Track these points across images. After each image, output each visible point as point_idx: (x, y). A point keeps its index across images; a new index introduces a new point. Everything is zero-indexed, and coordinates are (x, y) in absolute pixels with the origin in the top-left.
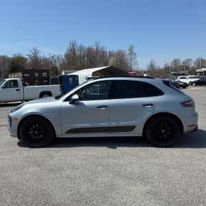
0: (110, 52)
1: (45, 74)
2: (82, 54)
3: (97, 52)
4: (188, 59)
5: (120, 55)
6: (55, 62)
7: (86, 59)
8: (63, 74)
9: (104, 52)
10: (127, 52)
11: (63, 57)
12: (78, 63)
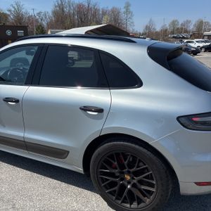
1: (20, 32)
4: (187, 21)
5: (115, 14)
6: (42, 20)
10: (123, 10)
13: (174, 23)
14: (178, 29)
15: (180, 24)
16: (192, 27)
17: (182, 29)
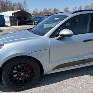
5: (19, 5)
10: (23, 4)
13: (45, 9)
14: (46, 12)
15: (47, 10)
16: (52, 12)
17: (48, 12)
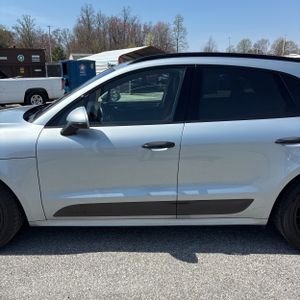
0: (145, 27)
1: (36, 58)
2: (101, 29)
3: (125, 25)
4: (263, 40)
5: (161, 31)
6: (60, 40)
7: (108, 36)
8: (71, 58)
9: (135, 26)
10: (173, 26)
11: (72, 33)
12: (96, 43)
13: (244, 43)
15: (253, 44)
16: (269, 49)
